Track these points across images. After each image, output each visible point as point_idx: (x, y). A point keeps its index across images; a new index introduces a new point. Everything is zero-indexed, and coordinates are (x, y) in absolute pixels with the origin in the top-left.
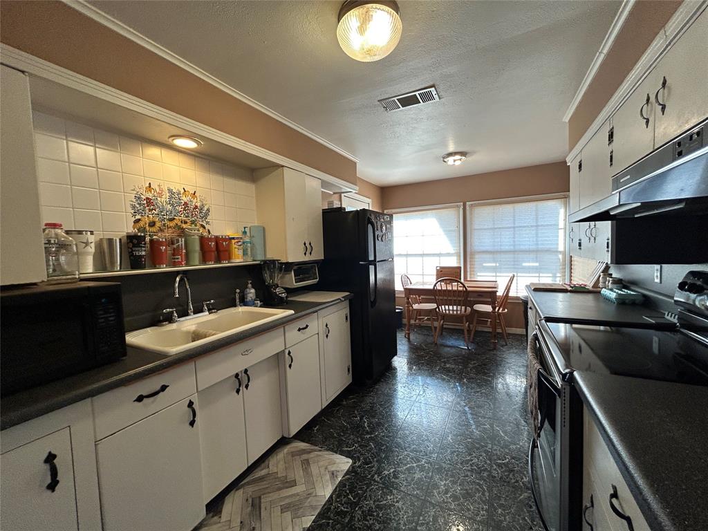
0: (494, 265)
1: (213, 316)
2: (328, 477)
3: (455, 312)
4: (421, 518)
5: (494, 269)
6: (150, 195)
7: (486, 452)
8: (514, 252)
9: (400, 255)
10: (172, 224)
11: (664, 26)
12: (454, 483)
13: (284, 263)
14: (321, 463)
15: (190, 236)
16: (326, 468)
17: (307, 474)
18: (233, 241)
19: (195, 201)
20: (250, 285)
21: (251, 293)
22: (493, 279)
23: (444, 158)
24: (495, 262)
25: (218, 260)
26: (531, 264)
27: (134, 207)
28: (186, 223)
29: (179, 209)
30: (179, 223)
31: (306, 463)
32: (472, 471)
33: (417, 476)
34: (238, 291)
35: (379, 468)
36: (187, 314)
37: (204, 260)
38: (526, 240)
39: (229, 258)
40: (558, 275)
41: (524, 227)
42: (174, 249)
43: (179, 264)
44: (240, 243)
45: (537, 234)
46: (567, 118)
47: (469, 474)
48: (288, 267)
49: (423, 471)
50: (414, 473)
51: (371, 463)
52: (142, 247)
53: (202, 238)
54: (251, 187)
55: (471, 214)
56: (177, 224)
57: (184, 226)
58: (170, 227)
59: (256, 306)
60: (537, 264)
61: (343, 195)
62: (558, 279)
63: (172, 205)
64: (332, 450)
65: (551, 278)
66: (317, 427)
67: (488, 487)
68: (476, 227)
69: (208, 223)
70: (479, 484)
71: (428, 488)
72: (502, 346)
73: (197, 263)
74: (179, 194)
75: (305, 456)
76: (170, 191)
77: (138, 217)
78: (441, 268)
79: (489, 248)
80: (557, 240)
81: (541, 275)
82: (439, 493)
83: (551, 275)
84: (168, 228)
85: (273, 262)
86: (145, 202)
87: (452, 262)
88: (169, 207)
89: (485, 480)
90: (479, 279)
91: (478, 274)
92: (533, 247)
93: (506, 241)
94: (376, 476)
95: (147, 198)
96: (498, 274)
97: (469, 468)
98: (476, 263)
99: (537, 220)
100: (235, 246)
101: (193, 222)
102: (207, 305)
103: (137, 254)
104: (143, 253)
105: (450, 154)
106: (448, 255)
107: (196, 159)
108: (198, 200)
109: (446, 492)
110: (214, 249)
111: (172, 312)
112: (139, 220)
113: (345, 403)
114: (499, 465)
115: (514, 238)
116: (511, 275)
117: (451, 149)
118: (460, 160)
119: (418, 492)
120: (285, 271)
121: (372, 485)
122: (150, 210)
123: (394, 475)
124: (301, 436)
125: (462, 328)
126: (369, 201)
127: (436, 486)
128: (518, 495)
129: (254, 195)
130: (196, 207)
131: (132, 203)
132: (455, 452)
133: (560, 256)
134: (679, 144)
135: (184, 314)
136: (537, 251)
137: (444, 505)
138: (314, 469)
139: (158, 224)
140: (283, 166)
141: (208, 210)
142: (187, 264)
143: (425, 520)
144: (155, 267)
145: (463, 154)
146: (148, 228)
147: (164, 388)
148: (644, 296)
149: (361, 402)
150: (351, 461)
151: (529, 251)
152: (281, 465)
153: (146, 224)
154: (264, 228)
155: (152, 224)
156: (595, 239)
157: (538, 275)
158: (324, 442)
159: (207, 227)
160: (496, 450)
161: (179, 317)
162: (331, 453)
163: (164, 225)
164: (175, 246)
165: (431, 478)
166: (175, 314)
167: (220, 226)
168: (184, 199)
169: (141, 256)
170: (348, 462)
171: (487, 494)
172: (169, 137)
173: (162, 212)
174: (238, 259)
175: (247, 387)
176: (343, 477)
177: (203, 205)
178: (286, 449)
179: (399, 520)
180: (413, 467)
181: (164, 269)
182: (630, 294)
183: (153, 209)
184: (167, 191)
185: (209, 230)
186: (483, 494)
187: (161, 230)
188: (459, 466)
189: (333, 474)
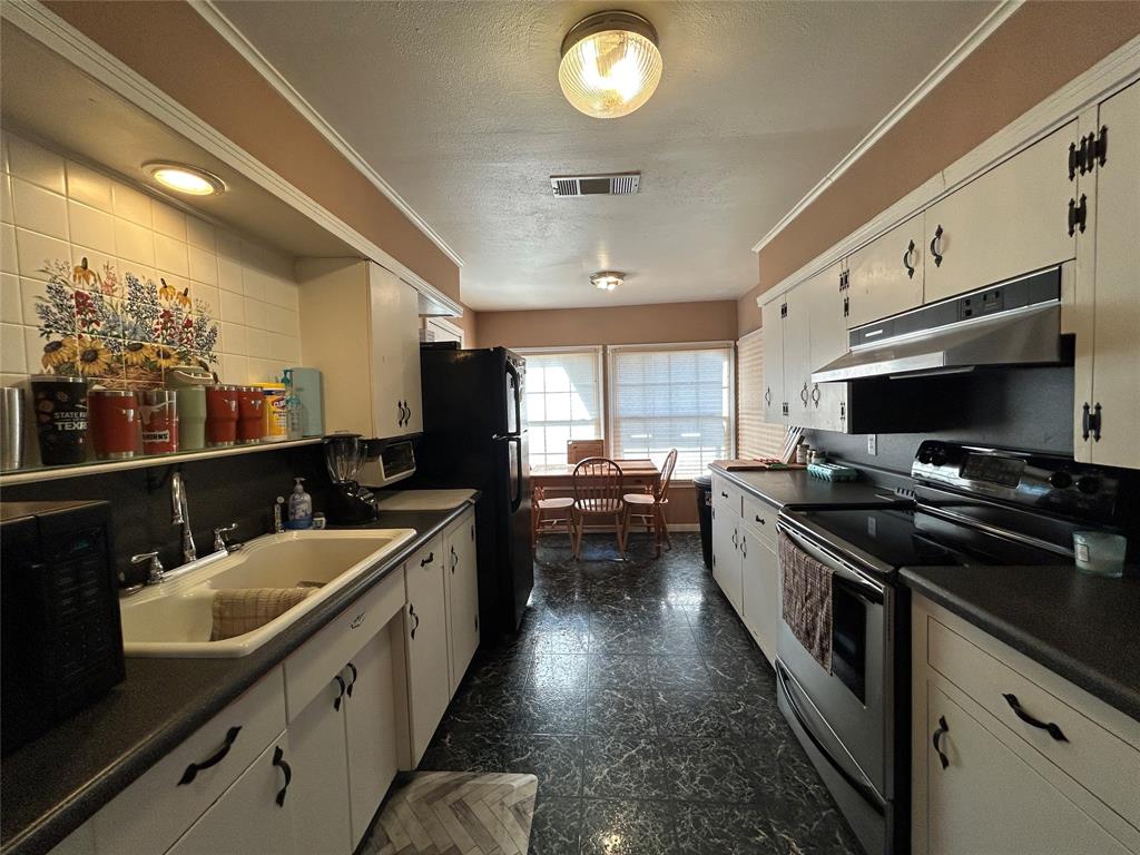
0: (646, 436)
1: (237, 560)
2: (511, 817)
3: (599, 509)
4: (679, 830)
5: (646, 443)
6: (86, 289)
7: (714, 703)
8: (670, 418)
9: (535, 423)
10: (135, 358)
11: (942, 169)
12: (695, 761)
13: (367, 441)
14: (489, 798)
15: (188, 385)
16: (502, 804)
17: (473, 825)
18: (269, 399)
19: (187, 309)
20: (300, 487)
21: (303, 502)
22: (645, 457)
23: (592, 278)
24: (645, 432)
25: (241, 438)
26: (691, 435)
27: (45, 313)
28: (167, 356)
29: (154, 324)
30: (153, 358)
31: (461, 808)
32: (708, 736)
33: (644, 768)
34: (281, 500)
35: (583, 775)
36: (182, 561)
37: (212, 438)
38: (685, 402)
39: (259, 434)
40: (723, 448)
41: (683, 384)
42: (152, 416)
43: (165, 449)
44: (282, 403)
45: (697, 394)
46: (758, 248)
47: (708, 740)
48: (372, 448)
49: (649, 757)
50: (639, 765)
51: (569, 770)
52: (79, 410)
53: (209, 390)
54: (292, 290)
55: (614, 363)
56: (147, 359)
57: (164, 363)
58: (133, 365)
59: (319, 528)
60: (698, 435)
61: (428, 319)
62: (723, 454)
63: (138, 314)
64: (495, 770)
65: (714, 454)
66: (449, 737)
67: (738, 752)
68: (621, 381)
69: (212, 359)
70: (726, 752)
71: (667, 782)
72: (666, 551)
73: (201, 444)
74: (152, 290)
75: (453, 796)
76: (132, 282)
77: (56, 337)
78: (575, 442)
79: (639, 413)
80: (721, 403)
81: (704, 449)
82: (684, 783)
83: (714, 449)
84: (127, 367)
85: (349, 439)
86: (73, 302)
87: (589, 434)
88: (130, 319)
89: (730, 744)
90: (627, 457)
91: (626, 450)
92: (694, 412)
93: (660, 405)
94: (586, 789)
95: (78, 293)
96: (651, 450)
97: (704, 734)
98: (622, 434)
99: (697, 373)
100: (273, 408)
101: (183, 356)
102: (222, 535)
103: (67, 428)
104: (82, 426)
105: (603, 274)
106: (583, 422)
107: (188, 217)
108: (194, 307)
109: (693, 779)
110: (235, 416)
111: (150, 561)
112: (59, 345)
113: (478, 682)
114: (736, 717)
115: (670, 398)
116: (670, 450)
117: (604, 265)
118: (616, 283)
119: (657, 791)
120: (369, 456)
121: (587, 806)
122: (85, 323)
123: (612, 777)
124: (432, 761)
125: (614, 531)
126: (461, 332)
127: (676, 774)
128: (773, 751)
129: (297, 309)
130: (189, 324)
131: (40, 302)
132: (677, 715)
133: (725, 424)
134: (968, 301)
135: (174, 560)
136: (697, 417)
137: (697, 798)
138: (481, 813)
139: (104, 357)
140: (368, 259)
141: (214, 331)
142: (181, 450)
143: (685, 830)
144: (105, 458)
145: (620, 275)
146: (79, 366)
147: (233, 734)
148: (858, 471)
149: (506, 674)
150: (533, 777)
151: (689, 417)
152: (415, 828)
153: (75, 354)
154: (320, 373)
155: (91, 356)
156: (817, 402)
157: (699, 449)
158: (473, 761)
159: (212, 366)
160: (724, 698)
161: (167, 569)
162: (496, 774)
163: (119, 359)
164: (155, 409)
165: (664, 764)
166: (158, 564)
167: (237, 368)
168: (164, 304)
169: (77, 433)
170: (532, 781)
171: (740, 762)
172: (144, 164)
173: (113, 328)
174: (278, 435)
175: (349, 692)
176: (535, 809)
177: (202, 320)
178: (411, 794)
179: (651, 845)
180: (633, 756)
181: (131, 462)
182: (841, 470)
183: (91, 322)
184: (125, 282)
185: (215, 375)
186: (737, 764)
187: (112, 371)
188: (691, 734)
189: (517, 810)
